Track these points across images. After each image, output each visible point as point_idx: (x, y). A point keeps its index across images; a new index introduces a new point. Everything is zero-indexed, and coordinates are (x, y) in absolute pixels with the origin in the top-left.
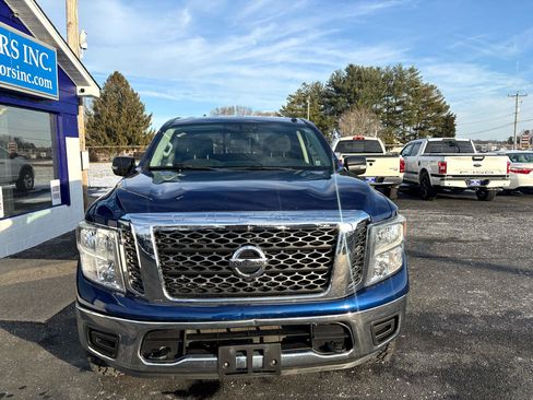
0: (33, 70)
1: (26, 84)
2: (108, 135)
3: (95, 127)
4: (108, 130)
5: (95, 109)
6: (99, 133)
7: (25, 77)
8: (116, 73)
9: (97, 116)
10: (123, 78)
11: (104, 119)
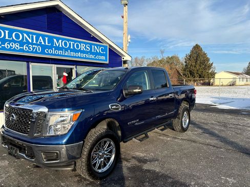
0: (96, 54)
1: (93, 59)
2: (190, 74)
3: (185, 70)
4: (190, 71)
5: (186, 62)
6: (186, 73)
7: (93, 57)
8: (197, 45)
9: (186, 65)
10: (200, 47)
11: (189, 66)
